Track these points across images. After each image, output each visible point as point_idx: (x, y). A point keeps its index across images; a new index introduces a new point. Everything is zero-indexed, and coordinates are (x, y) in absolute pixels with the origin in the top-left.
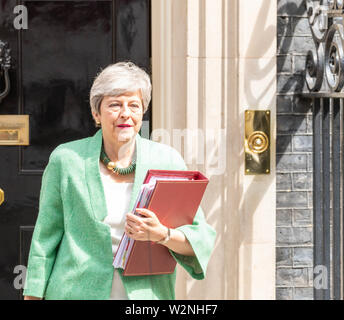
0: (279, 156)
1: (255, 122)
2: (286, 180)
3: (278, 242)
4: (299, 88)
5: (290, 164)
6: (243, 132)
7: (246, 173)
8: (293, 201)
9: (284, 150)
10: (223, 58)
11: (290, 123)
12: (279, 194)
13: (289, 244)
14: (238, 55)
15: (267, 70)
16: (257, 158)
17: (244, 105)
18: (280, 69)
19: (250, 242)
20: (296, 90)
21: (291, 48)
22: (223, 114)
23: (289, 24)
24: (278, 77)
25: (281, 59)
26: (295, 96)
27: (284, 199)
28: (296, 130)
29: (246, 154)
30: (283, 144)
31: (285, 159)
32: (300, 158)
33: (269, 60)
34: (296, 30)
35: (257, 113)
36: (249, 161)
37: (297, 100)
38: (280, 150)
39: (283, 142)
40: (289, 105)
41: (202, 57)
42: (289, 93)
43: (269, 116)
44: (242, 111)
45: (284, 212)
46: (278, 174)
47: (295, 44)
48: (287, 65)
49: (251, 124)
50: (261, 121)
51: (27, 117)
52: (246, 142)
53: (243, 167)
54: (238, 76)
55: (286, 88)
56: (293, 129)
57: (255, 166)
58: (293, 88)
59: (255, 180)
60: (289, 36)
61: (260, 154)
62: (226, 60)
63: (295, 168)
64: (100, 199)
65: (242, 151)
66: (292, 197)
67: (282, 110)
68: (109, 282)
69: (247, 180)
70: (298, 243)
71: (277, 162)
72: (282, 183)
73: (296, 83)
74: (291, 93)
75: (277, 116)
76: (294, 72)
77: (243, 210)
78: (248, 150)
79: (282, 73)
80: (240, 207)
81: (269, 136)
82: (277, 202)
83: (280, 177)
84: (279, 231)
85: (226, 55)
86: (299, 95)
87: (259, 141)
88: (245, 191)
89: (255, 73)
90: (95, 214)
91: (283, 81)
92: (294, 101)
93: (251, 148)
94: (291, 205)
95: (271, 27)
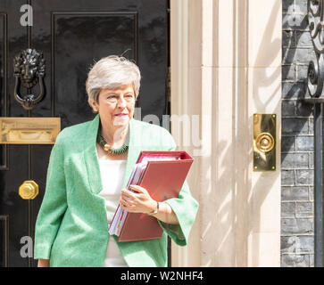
0: (284, 155)
1: (262, 124)
2: (290, 175)
3: (282, 232)
4: (302, 94)
5: (294, 162)
6: (251, 133)
7: (255, 170)
8: (296, 195)
9: (289, 149)
10: (234, 67)
11: (294, 125)
12: (284, 188)
13: (292, 233)
14: (248, 64)
15: (273, 78)
16: (264, 157)
17: (253, 110)
18: (284, 78)
19: (257, 231)
20: (299, 96)
21: (295, 58)
22: (234, 117)
23: (293, 37)
24: (283, 84)
25: (285, 68)
26: (298, 101)
27: (288, 193)
28: (299, 132)
29: (254, 153)
30: (287, 144)
31: (289, 157)
32: (302, 157)
33: (275, 69)
34: (300, 42)
35: (264, 116)
36: (257, 159)
37: (300, 105)
38: (285, 150)
39: (287, 142)
40: (292, 110)
41: (215, 66)
42: (292, 99)
43: (275, 119)
44: (251, 114)
45: (288, 205)
46: (283, 170)
47: (298, 55)
48: (291, 73)
49: (258, 126)
50: (268, 123)
51: (59, 119)
52: (254, 142)
53: (252, 164)
54: (247, 83)
55: (290, 95)
56: (296, 131)
57: (262, 163)
58: (296, 94)
59: (262, 176)
60: (293, 48)
61: (266, 153)
62: (237, 69)
63: (298, 165)
64: (96, 175)
65: (251, 150)
66: (295, 191)
67: (287, 113)
68: (105, 246)
69: (255, 176)
70: (300, 232)
71: (282, 160)
72: (286, 179)
73: (299, 90)
74: (294, 99)
75: (282, 119)
76: (297, 80)
77: (252, 203)
78: (256, 150)
79: (287, 81)
80: (249, 200)
81: (275, 137)
82: (282, 196)
83: (285, 173)
84: (283, 222)
85: (237, 65)
86: (302, 101)
87: (265, 142)
88: (253, 186)
89: (262, 81)
90: (92, 188)
91: (288, 87)
92: (297, 105)
93: (259, 147)
94: (295, 198)
95: (276, 40)
